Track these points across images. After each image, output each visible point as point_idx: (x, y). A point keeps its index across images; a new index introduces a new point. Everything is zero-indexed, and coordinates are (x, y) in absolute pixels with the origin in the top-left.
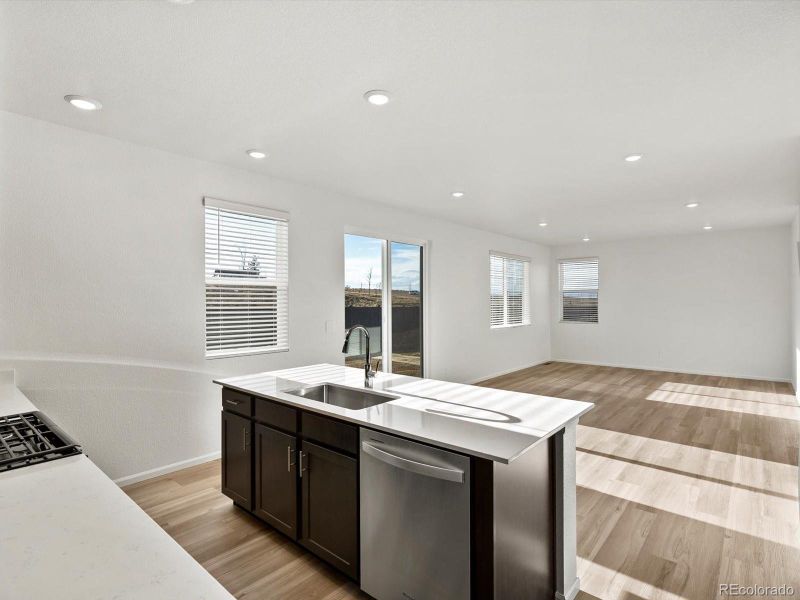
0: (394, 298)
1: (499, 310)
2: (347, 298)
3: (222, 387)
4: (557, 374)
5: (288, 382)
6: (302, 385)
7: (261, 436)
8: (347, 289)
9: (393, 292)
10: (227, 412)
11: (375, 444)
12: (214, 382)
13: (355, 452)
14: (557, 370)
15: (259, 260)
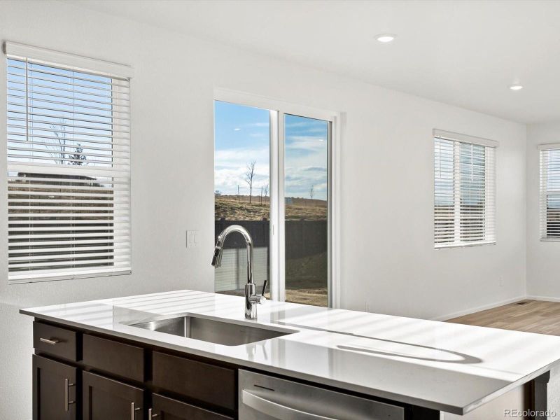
0: (288, 208)
1: (448, 224)
2: (217, 208)
3: (33, 319)
4: (538, 317)
5: (132, 312)
6: (152, 317)
7: (91, 388)
8: (217, 196)
9: (287, 199)
10: (42, 356)
11: (259, 392)
12: (22, 312)
13: (231, 406)
14: (537, 313)
15: (85, 151)
